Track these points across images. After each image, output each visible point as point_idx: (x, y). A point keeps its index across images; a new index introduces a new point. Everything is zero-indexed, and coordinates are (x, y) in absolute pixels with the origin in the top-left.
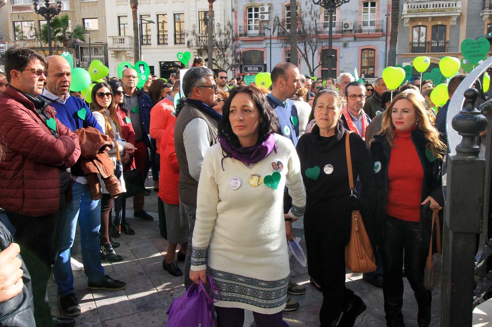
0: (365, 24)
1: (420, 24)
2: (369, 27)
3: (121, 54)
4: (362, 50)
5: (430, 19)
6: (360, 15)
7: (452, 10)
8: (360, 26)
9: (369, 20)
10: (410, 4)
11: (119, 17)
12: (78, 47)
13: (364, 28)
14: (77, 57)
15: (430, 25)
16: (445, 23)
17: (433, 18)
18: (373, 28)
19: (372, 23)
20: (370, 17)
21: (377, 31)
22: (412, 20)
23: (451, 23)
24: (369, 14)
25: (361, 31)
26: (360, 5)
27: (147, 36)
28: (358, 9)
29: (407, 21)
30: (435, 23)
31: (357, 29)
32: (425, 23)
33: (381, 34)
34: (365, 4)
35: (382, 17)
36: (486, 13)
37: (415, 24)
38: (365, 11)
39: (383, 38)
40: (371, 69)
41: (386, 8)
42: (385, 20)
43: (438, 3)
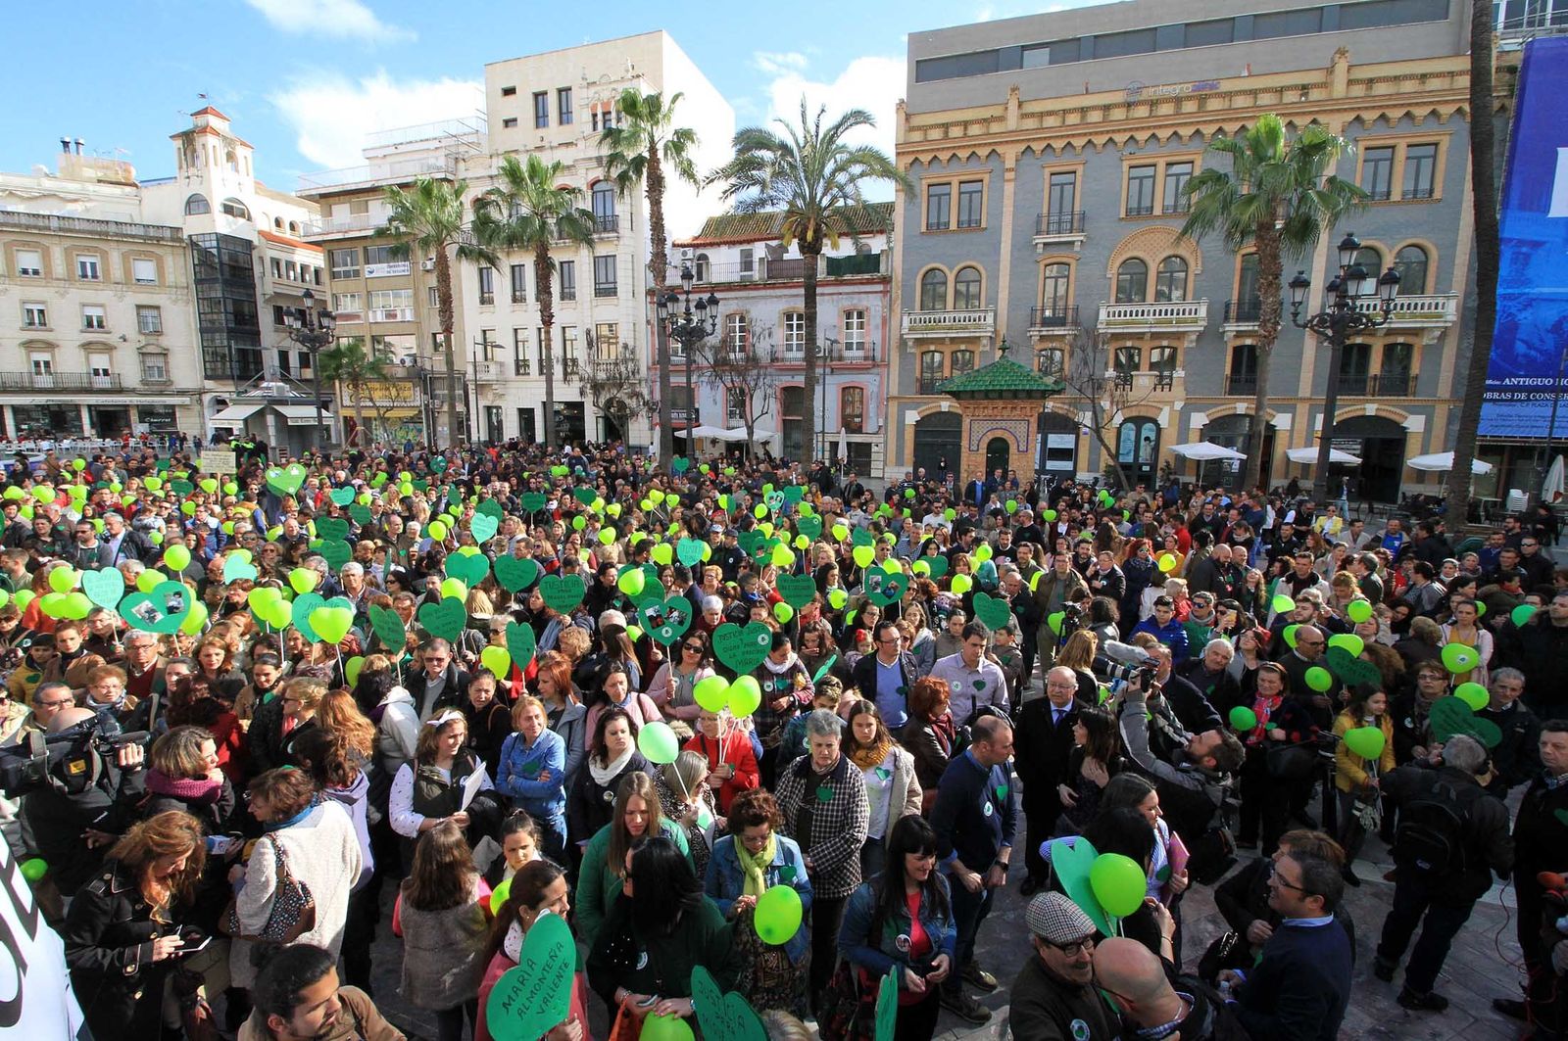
0: (849, 346)
1: (932, 348)
2: (856, 353)
3: (486, 390)
4: (844, 389)
5: (948, 341)
6: (839, 333)
7: (979, 327)
8: (840, 350)
9: (855, 341)
10: (913, 317)
11: (484, 332)
12: (426, 376)
13: (847, 354)
14: (426, 393)
15: (948, 350)
16: (971, 347)
17: (952, 339)
18: (861, 353)
19: (861, 346)
20: (856, 335)
21: (866, 358)
22: (919, 342)
23: (981, 348)
24: (855, 330)
25: (841, 358)
26: (840, 317)
27: (524, 361)
28: (835, 323)
29: (910, 343)
30: (955, 348)
31: (835, 354)
32: (940, 348)
33: (871, 363)
34: (849, 315)
35: (873, 335)
36: (1035, 332)
37: (924, 349)
38: (848, 326)
39: (875, 370)
40: (857, 420)
41: (879, 321)
42: (878, 341)
43: (957, 315)
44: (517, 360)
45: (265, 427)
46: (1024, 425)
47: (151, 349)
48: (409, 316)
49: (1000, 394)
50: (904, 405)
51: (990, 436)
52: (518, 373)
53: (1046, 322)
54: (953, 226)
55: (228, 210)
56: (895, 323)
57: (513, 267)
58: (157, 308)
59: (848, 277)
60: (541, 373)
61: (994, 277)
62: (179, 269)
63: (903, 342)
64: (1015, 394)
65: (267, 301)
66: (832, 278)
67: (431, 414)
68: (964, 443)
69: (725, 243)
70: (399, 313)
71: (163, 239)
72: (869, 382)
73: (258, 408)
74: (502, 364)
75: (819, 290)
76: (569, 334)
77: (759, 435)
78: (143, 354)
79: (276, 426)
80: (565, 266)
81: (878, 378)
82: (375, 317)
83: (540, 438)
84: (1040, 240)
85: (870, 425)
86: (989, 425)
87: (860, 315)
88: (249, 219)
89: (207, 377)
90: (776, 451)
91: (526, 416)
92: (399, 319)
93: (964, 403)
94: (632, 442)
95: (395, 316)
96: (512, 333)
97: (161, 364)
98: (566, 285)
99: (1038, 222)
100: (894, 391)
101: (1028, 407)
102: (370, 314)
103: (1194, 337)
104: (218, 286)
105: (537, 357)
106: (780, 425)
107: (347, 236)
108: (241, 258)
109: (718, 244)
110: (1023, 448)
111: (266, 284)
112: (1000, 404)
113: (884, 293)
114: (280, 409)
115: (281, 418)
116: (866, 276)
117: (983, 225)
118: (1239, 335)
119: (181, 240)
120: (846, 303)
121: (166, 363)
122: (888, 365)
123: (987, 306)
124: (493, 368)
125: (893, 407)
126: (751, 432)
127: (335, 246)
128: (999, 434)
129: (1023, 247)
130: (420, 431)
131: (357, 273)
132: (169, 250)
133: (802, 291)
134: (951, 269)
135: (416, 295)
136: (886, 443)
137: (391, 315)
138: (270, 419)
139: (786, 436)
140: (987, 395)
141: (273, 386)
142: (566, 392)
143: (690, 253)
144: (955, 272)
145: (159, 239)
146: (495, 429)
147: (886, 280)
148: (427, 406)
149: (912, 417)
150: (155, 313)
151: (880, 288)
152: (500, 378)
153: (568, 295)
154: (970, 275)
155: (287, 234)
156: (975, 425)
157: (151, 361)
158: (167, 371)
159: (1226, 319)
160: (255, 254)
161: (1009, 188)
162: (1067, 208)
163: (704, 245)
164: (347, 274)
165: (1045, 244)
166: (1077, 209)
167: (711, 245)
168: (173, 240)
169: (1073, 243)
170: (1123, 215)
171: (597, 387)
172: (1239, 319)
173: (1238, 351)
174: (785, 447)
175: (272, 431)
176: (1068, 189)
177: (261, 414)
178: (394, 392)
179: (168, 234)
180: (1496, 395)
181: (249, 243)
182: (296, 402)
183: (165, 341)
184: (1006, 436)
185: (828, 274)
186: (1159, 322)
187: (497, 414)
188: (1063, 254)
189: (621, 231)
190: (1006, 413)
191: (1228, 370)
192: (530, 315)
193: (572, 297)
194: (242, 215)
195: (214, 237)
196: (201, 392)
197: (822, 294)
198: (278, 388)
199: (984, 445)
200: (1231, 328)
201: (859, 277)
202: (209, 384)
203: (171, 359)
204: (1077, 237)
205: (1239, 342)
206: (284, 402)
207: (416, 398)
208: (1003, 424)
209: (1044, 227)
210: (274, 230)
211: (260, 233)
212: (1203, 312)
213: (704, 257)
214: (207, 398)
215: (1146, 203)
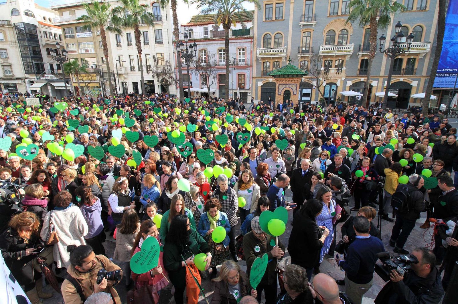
0: (240, 60)
1: (267, 61)
2: (242, 63)
3: (121, 76)
4: (239, 75)
5: (272, 59)
6: (237, 56)
7: (281, 54)
8: (237, 62)
9: (242, 59)
10: (260, 50)
11: (119, 56)
12: (100, 72)
13: (239, 63)
14: (101, 78)
15: (272, 61)
16: (279, 60)
17: (273, 58)
18: (244, 63)
19: (244, 60)
20: (242, 57)
21: (245, 64)
22: (262, 59)
23: (282, 61)
24: (242, 55)
25: (237, 64)
26: (237, 50)
27: (133, 66)
28: (235, 53)
29: (260, 59)
30: (274, 61)
31: (236, 63)
32: (269, 61)
33: (247, 66)
34: (240, 50)
35: (248, 57)
36: (299, 56)
37: (264, 61)
38: (240, 53)
39: (248, 68)
40: (243, 85)
41: (250, 52)
42: (249, 59)
43: (275, 50)
44: (131, 66)
45: (47, 90)
46: (295, 86)
47: (5, 64)
48: (93, 51)
49: (288, 76)
50: (258, 79)
51: (285, 90)
52: (131, 70)
53: (303, 52)
54: (274, 19)
55: (27, 14)
56: (255, 52)
57: (127, 34)
58: (6, 49)
59: (239, 37)
60: (139, 70)
61: (287, 37)
62: (12, 36)
63: (257, 59)
64: (293, 76)
65: (44, 46)
66: (234, 37)
67: (103, 85)
68: (277, 92)
69: (198, 25)
70: (89, 50)
71: (4, 25)
72: (247, 72)
73: (45, 83)
74: (126, 68)
75: (230, 41)
76: (148, 57)
77: (212, 90)
78: (3, 66)
79: (51, 90)
80: (145, 33)
81: (249, 71)
82: (81, 52)
83: (140, 92)
84: (302, 24)
85: (247, 87)
86: (284, 86)
87: (243, 50)
88: (34, 17)
89: (26, 73)
90: (217, 95)
91: (135, 85)
92: (90, 52)
93: (277, 79)
94: (171, 93)
95: (88, 51)
96: (128, 57)
97: (10, 69)
98: (146, 40)
99: (301, 18)
100: (255, 76)
101: (297, 80)
102: (80, 50)
103: (349, 56)
104: (26, 41)
105: (138, 65)
106: (218, 86)
107: (69, 23)
108: (33, 31)
109: (196, 25)
110: (295, 93)
111: (43, 41)
112: (288, 79)
113: (251, 42)
114: (52, 83)
115: (53, 87)
116: (245, 36)
117: (283, 19)
118: (363, 56)
119: (11, 25)
120: (239, 46)
121: (11, 69)
122: (252, 67)
123: (284, 46)
124: (123, 69)
125: (254, 80)
126: (209, 90)
127: (65, 27)
128: (287, 89)
129: (296, 26)
130: (100, 90)
131: (74, 36)
132: (7, 29)
133: (224, 42)
134: (273, 34)
135: (95, 43)
136: (252, 92)
137: (87, 51)
138: (49, 87)
139: (220, 91)
140: (284, 76)
141: (49, 76)
142: (148, 77)
143: (187, 28)
144: (274, 35)
145: (3, 25)
146: (125, 89)
147: (252, 38)
148: (102, 82)
149: (260, 84)
150: (5, 51)
151: (250, 40)
152: (125, 72)
153: (146, 43)
154: (279, 36)
155: (48, 22)
156: (280, 86)
157: (6, 68)
158: (12, 72)
159: (359, 50)
160: (37, 29)
161: (292, 6)
162: (310, 13)
163: (191, 26)
164: (70, 37)
165: (303, 25)
166: (314, 13)
167: (194, 25)
168: (8, 25)
169: (312, 25)
170: (328, 15)
171: (158, 75)
172: (363, 50)
173: (362, 61)
174: (220, 94)
175: (50, 91)
176: (311, 6)
177: (46, 85)
178: (90, 78)
179: (6, 23)
180: (440, 75)
181: (35, 26)
182: (57, 81)
183: (10, 61)
184: (289, 89)
185: (233, 36)
186: (338, 52)
187: (125, 84)
188: (309, 28)
189: (163, 21)
190: (290, 82)
191: (359, 68)
192: (134, 50)
193: (148, 44)
194: (32, 16)
195: (22, 24)
196: (25, 79)
197: (231, 43)
198: (51, 77)
199: (283, 93)
200: (361, 53)
201: (243, 37)
202: (27, 76)
203: (13, 67)
204: (314, 23)
205: (363, 58)
206: (53, 81)
207: (98, 79)
208: (289, 86)
209: (303, 19)
210: (43, 21)
211: (39, 22)
212: (352, 48)
213: (191, 30)
214: (27, 80)
215: (336, 11)
